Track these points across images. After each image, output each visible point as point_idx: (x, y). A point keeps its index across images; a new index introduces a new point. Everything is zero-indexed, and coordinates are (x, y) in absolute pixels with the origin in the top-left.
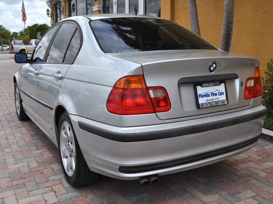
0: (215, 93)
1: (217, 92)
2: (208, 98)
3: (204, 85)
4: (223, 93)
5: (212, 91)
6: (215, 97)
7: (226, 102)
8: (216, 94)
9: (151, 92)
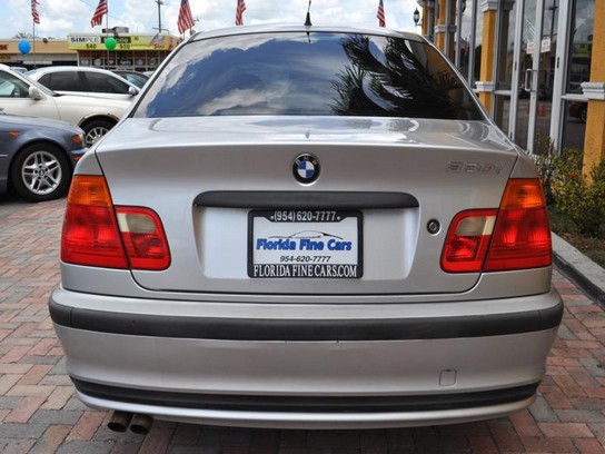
0: (318, 241)
1: (325, 240)
2: (289, 253)
3: (279, 215)
4: (349, 244)
5: (306, 235)
6: (312, 253)
7: (354, 273)
8: (320, 246)
9: (122, 218)
